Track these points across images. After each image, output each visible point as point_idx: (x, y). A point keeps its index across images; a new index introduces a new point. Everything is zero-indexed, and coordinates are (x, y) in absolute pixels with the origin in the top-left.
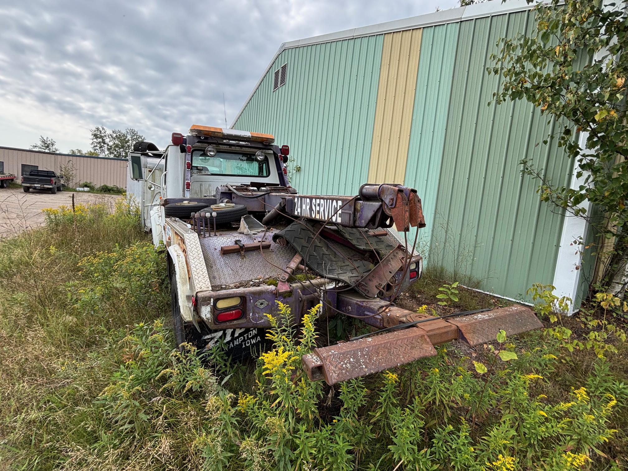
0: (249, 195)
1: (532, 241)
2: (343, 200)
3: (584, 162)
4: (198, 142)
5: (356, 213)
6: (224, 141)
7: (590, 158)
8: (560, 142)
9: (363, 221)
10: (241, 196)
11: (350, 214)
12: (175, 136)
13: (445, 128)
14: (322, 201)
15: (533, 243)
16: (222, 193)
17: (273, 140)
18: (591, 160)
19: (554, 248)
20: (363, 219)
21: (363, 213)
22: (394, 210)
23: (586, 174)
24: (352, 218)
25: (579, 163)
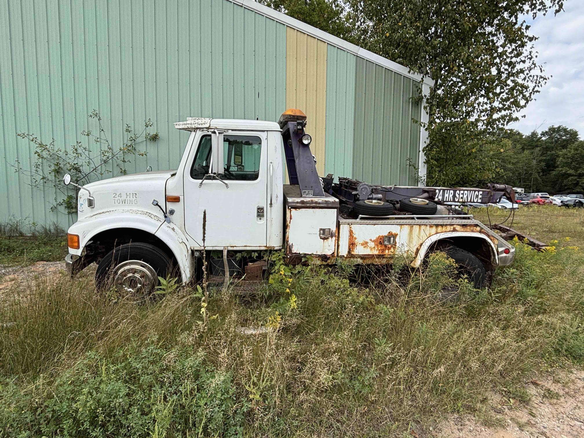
5: (491, 197)
11: (488, 197)
13: (353, 128)
24: (489, 199)
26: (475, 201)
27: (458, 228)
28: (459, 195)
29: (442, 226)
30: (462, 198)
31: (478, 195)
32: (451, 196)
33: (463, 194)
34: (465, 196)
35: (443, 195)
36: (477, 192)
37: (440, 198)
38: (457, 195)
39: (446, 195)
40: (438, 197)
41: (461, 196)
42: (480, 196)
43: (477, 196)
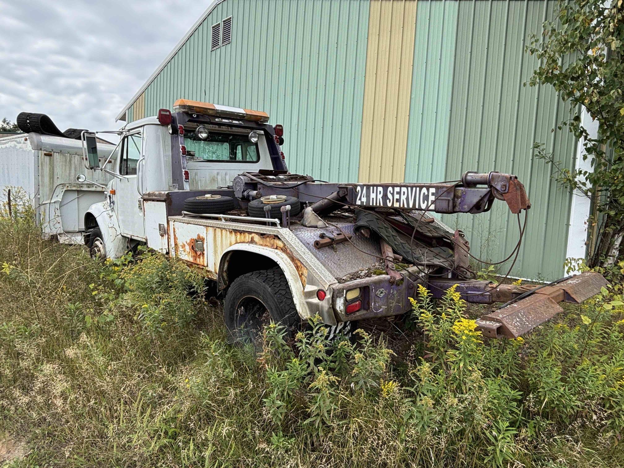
0: (279, 185)
1: (544, 222)
2: (437, 188)
3: (589, 146)
4: (189, 121)
5: (456, 199)
6: (217, 120)
7: (593, 143)
8: (570, 128)
9: (466, 207)
10: (271, 187)
11: (449, 200)
12: (162, 113)
13: (449, 109)
14: (404, 189)
15: (546, 224)
16: (246, 183)
17: (266, 119)
18: (594, 145)
19: (565, 226)
20: (465, 205)
21: (466, 198)
22: (507, 195)
23: (590, 157)
24: (451, 204)
25: (585, 147)
26: (423, 206)
27: (257, 238)
28: (393, 194)
29: (241, 232)
30: (398, 200)
31: (428, 195)
32: (380, 196)
33: (399, 193)
34: (403, 198)
35: (368, 196)
36: (424, 190)
37: (364, 200)
38: (390, 196)
39: (373, 196)
40: (360, 199)
41: (396, 196)
42: (431, 198)
43: (426, 198)
